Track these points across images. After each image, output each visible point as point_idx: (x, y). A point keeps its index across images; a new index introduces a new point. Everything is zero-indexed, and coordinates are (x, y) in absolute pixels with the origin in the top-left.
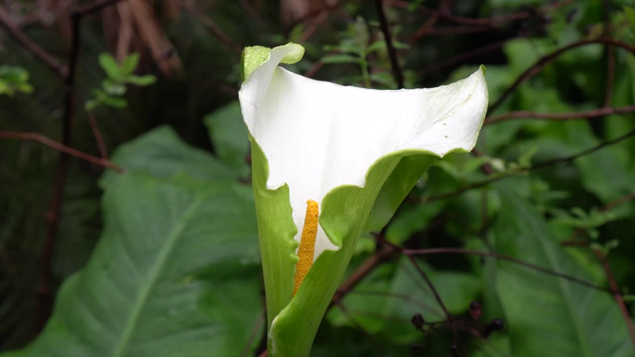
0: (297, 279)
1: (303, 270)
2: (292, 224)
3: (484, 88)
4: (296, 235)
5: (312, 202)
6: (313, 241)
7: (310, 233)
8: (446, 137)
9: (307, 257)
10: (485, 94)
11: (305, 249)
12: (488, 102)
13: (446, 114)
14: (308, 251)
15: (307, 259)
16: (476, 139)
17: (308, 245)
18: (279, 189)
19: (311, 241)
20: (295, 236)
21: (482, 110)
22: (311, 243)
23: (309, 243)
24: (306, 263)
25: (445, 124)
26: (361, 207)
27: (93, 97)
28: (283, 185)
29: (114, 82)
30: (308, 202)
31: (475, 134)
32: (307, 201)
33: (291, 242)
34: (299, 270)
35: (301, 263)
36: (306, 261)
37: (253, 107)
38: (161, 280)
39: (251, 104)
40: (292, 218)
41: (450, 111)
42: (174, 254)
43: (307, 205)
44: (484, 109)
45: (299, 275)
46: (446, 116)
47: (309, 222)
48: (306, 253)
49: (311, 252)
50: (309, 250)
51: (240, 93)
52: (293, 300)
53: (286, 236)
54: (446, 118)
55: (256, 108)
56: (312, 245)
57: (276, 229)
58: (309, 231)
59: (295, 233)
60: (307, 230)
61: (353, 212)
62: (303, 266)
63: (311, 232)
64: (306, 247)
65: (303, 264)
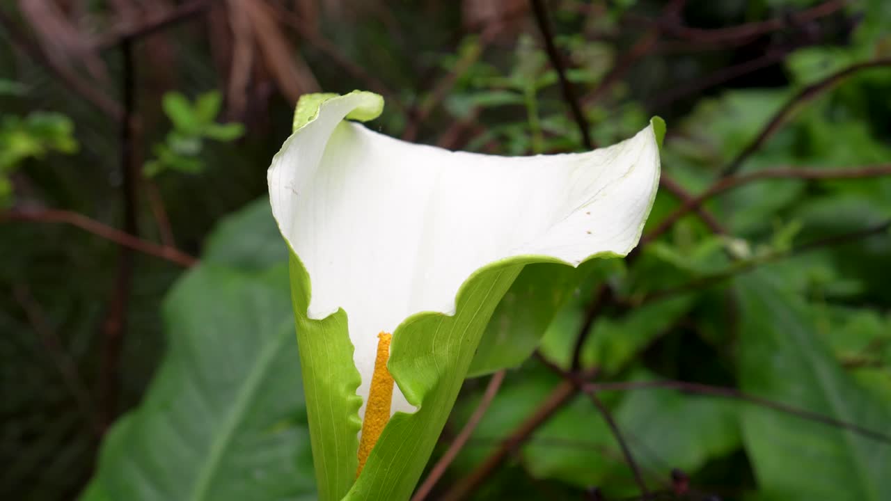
0: (363, 453)
1: (372, 440)
2: (353, 370)
3: (654, 155)
4: (360, 387)
5: (385, 335)
6: (387, 395)
7: (381, 382)
8: (589, 233)
9: (378, 420)
10: (656, 164)
11: (375, 408)
12: (659, 177)
13: (593, 197)
14: (379, 411)
15: (378, 423)
16: (640, 235)
17: (380, 402)
18: (331, 317)
19: (383, 396)
20: (358, 389)
21: (650, 189)
22: (384, 399)
23: (380, 398)
24: (376, 429)
25: (588, 213)
26: (459, 342)
27: (155, 158)
28: (337, 311)
29: (185, 135)
30: (380, 336)
31: (638, 228)
32: (378, 334)
33: (350, 398)
34: (367, 440)
35: (370, 430)
36: (376, 427)
37: (290, 192)
38: (244, 426)
39: (286, 187)
40: (353, 361)
41: (600, 191)
42: (263, 389)
43: (379, 339)
44: (653, 188)
45: (366, 448)
46: (593, 199)
47: (381, 367)
48: (377, 414)
49: (384, 412)
50: (381, 408)
51: (270, 171)
52: (353, 489)
53: (342, 389)
54: (593, 202)
55: (297, 194)
56: (387, 401)
57: (327, 380)
58: (380, 380)
59: (356, 385)
60: (378, 378)
61: (445, 352)
62: (372, 434)
63: (384, 381)
64: (377, 404)
65: (371, 431)
